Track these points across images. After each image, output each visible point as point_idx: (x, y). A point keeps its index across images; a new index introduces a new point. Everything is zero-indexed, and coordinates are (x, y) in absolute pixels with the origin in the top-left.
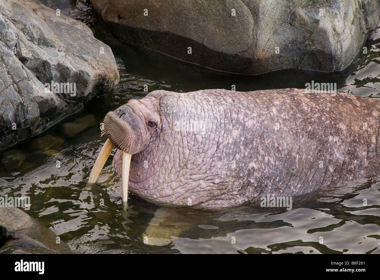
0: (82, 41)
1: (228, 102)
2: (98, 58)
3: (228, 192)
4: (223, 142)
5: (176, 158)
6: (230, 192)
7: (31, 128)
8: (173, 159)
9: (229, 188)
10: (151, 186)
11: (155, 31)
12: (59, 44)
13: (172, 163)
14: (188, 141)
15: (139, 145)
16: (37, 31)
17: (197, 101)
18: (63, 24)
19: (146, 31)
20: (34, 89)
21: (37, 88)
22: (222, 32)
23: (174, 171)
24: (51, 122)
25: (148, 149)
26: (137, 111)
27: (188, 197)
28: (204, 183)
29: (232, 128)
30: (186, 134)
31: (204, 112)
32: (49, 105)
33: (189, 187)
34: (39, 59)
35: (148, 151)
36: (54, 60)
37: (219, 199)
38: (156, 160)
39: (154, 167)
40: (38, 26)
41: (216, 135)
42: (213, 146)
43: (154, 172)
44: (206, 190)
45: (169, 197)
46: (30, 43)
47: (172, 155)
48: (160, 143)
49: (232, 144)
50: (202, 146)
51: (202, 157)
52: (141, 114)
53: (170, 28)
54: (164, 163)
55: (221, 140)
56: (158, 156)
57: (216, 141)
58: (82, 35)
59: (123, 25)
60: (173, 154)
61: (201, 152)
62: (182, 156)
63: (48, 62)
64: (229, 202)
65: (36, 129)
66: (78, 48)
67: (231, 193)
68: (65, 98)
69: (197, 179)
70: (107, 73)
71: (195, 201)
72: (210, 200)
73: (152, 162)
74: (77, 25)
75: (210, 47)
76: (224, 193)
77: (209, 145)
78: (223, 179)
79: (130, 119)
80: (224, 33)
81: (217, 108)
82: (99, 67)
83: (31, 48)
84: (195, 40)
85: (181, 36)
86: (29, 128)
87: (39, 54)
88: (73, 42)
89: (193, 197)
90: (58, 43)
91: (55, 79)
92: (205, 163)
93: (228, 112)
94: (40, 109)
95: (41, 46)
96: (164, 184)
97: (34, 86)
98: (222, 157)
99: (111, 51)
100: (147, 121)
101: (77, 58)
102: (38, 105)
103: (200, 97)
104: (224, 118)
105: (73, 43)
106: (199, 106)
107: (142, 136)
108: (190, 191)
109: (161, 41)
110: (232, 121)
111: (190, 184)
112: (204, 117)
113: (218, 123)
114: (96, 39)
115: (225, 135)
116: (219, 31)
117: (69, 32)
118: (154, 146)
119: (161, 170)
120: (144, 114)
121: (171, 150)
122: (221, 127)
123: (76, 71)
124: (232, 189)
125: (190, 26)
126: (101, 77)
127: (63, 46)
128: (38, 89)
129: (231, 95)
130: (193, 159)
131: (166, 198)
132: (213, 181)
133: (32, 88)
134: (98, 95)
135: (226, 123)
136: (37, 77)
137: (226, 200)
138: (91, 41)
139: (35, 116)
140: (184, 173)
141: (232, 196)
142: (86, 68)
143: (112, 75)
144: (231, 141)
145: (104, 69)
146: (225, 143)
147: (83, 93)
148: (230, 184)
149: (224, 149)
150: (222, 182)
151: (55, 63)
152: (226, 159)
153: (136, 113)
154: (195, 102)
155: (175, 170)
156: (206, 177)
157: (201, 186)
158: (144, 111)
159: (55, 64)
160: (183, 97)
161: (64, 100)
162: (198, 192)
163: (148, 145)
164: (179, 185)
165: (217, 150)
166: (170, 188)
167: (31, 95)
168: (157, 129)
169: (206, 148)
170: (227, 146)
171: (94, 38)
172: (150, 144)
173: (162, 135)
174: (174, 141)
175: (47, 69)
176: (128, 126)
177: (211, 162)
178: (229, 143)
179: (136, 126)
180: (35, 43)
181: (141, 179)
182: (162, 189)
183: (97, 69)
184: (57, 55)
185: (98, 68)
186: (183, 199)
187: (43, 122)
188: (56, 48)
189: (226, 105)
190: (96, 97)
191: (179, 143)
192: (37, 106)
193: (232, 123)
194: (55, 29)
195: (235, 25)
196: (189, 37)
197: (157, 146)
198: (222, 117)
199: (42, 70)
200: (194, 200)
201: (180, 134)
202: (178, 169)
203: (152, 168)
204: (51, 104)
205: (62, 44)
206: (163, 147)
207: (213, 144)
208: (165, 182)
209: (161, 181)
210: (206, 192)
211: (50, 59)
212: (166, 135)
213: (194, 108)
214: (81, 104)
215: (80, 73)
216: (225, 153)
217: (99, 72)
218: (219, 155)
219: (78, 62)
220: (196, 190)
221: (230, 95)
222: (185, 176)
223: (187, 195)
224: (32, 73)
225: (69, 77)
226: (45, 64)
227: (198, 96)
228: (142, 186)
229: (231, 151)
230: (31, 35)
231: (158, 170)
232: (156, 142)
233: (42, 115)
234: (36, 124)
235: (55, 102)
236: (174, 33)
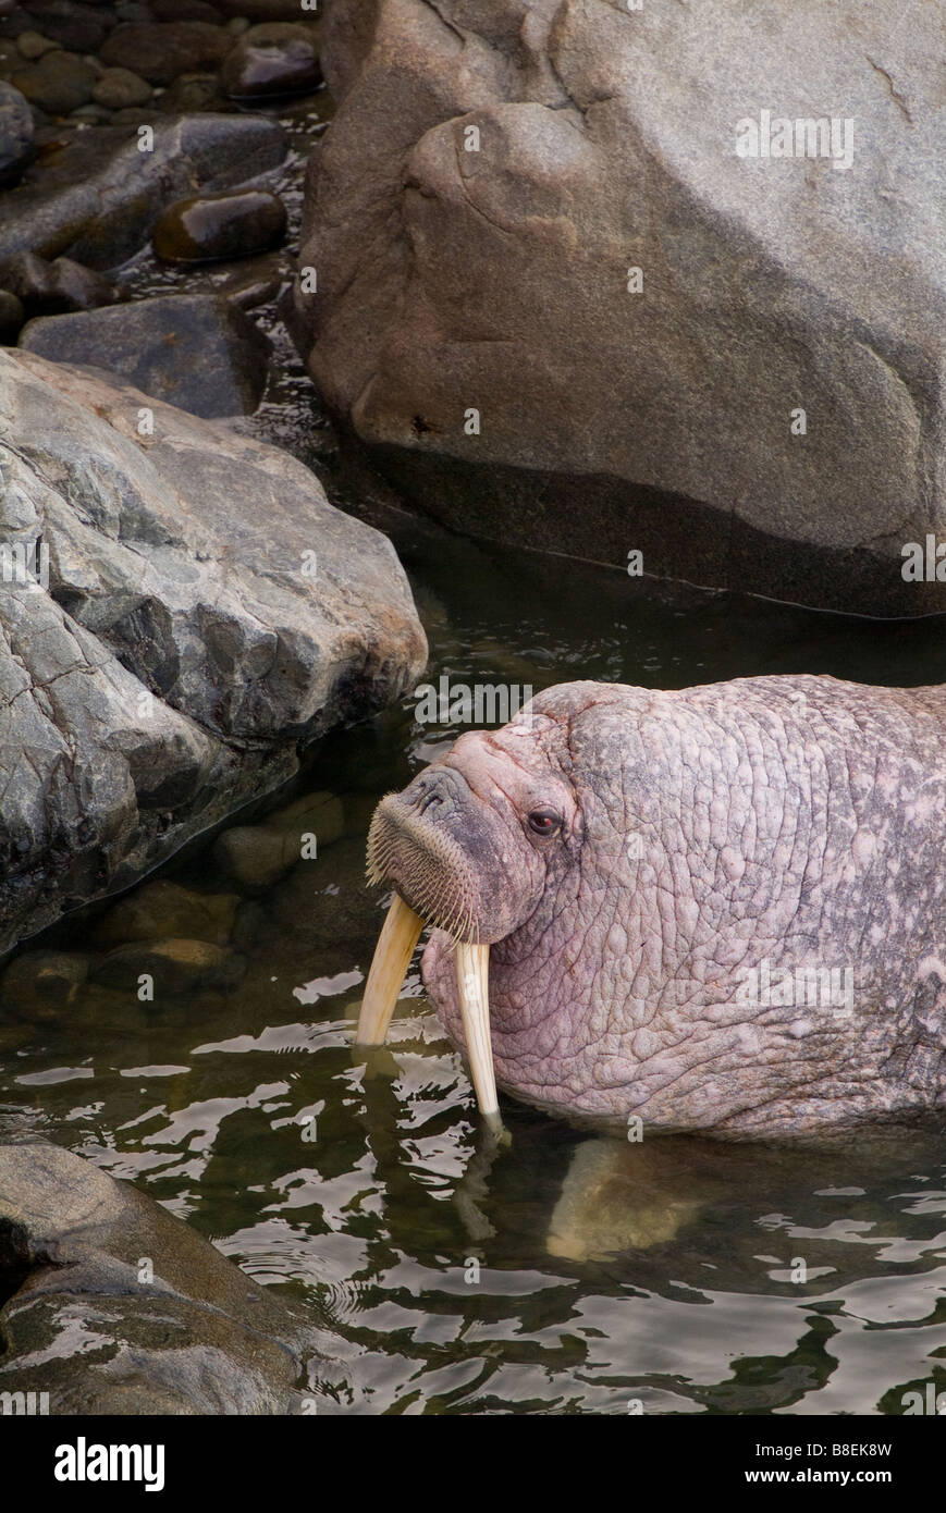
0: (282, 517)
1: (842, 730)
2: (345, 582)
3: (842, 1070)
4: (821, 880)
5: (651, 934)
6: (852, 1067)
7: (106, 850)
8: (638, 940)
9: (845, 1052)
10: (564, 1043)
11: (554, 473)
12: (200, 534)
13: (638, 954)
14: (694, 871)
15: (505, 908)
16: (116, 490)
17: (723, 722)
18: (207, 460)
19: (520, 473)
20: (112, 703)
21: (122, 701)
22: (804, 467)
23: (643, 984)
24: (180, 826)
25: (540, 913)
26: (484, 784)
27: (695, 1088)
28: (755, 1036)
29: (854, 826)
30: (684, 844)
31: (753, 765)
32: (170, 762)
33: (698, 1050)
34: (125, 591)
35: (543, 919)
36: (182, 593)
37: (810, 1096)
38: (577, 945)
39: (570, 971)
40: (117, 468)
41: (797, 854)
42: (786, 893)
43: (573, 990)
44: (759, 1064)
45: (627, 1089)
46: (90, 535)
47: (635, 922)
48: (586, 885)
49: (857, 886)
50: (746, 891)
51: (747, 932)
52: (500, 794)
53: (608, 458)
54: (609, 954)
55: (814, 872)
56: (582, 932)
57: (796, 875)
58: (281, 495)
59: (436, 455)
60: (638, 918)
61: (742, 912)
62: (671, 925)
63: (159, 601)
64: (845, 1104)
65: (125, 854)
66: (270, 545)
67: (854, 1073)
68: (227, 735)
69: (727, 1022)
70: (380, 635)
71: (721, 1103)
72: (774, 1099)
73: (564, 954)
74: (262, 459)
75: (759, 522)
76: (830, 1074)
77: (771, 888)
78: (823, 1021)
79: (457, 818)
80: (812, 470)
81: (801, 752)
82: (350, 614)
83: (95, 551)
84: (703, 498)
85: (652, 487)
86: (97, 851)
87: (126, 571)
88: (251, 522)
89: (712, 1088)
90: (194, 529)
91: (189, 663)
92: (755, 956)
93: (841, 767)
94: (134, 778)
95: (131, 543)
96: (609, 1036)
97: (110, 693)
98: (821, 934)
99: (393, 553)
100: (524, 816)
101: (268, 582)
102: (127, 763)
103: (736, 708)
104: (827, 787)
105: (251, 528)
106: (732, 741)
107: (510, 873)
108: (701, 1068)
109: (576, 509)
110: (855, 799)
111: (700, 1040)
112: (751, 781)
113: (803, 807)
114: (335, 510)
115: (831, 853)
116: (793, 466)
117: (235, 486)
118: (563, 896)
119: (598, 984)
120: (510, 793)
121: (631, 905)
122: (815, 823)
123: (264, 632)
124: (857, 1056)
125: (685, 450)
126: (357, 651)
127: (214, 542)
128: (126, 703)
129: (852, 703)
130: (714, 940)
131: (613, 1093)
132: (785, 1027)
133: (104, 701)
134: (349, 717)
135: (835, 809)
136: (119, 659)
137: (837, 1098)
138: (317, 518)
139: (117, 806)
140: (683, 997)
141: (856, 1084)
142: (302, 620)
143: (398, 642)
144: (851, 874)
145: (369, 620)
146: (832, 881)
147: (294, 714)
148: (849, 1039)
149: (829, 907)
150: (818, 1032)
151: (187, 605)
152: (836, 944)
153: (480, 790)
154: (712, 727)
155: (647, 980)
156: (762, 1013)
157: (742, 1046)
158: (508, 782)
159: (184, 608)
160: (667, 706)
161: (225, 739)
162: (732, 1068)
163: (542, 900)
164: (661, 1044)
165: (799, 909)
166: (630, 1055)
167: (102, 728)
168: (567, 836)
169: (759, 901)
170: (836, 894)
171: (328, 506)
172: (547, 894)
173: (587, 855)
174: (641, 870)
175: (158, 628)
176: (450, 844)
177: (778, 955)
178: (845, 883)
179: (481, 840)
180: (109, 531)
181: (528, 1018)
182: (602, 1057)
183: (343, 620)
184: (192, 576)
185: (347, 618)
186: (677, 1095)
187: (148, 826)
188: (186, 548)
189: (833, 738)
190: (341, 724)
191: (658, 875)
192: (123, 768)
193: (855, 808)
194: (182, 479)
195: (850, 439)
196: (684, 489)
197: (573, 897)
198: (817, 786)
199: (138, 633)
200: (717, 1100)
201: (659, 844)
202: (659, 979)
203: (567, 977)
204: (178, 757)
205: (209, 535)
206: (600, 895)
207: (785, 885)
208: (612, 1028)
209: (599, 1023)
210: (760, 1069)
211: (167, 590)
212: (602, 852)
213: (710, 747)
214: (290, 754)
215: (279, 638)
216: (832, 919)
217: (349, 631)
218: (810, 926)
219: (273, 597)
220: (722, 1061)
221: (848, 702)
222: (686, 1009)
223: (689, 1079)
224: (100, 646)
225: (239, 656)
226: (148, 609)
227: (725, 704)
228: (529, 1046)
229: (851, 913)
230: (93, 502)
231: (589, 983)
232: (568, 882)
233: (144, 800)
234: (125, 833)
235: (190, 751)
236: (625, 478)
